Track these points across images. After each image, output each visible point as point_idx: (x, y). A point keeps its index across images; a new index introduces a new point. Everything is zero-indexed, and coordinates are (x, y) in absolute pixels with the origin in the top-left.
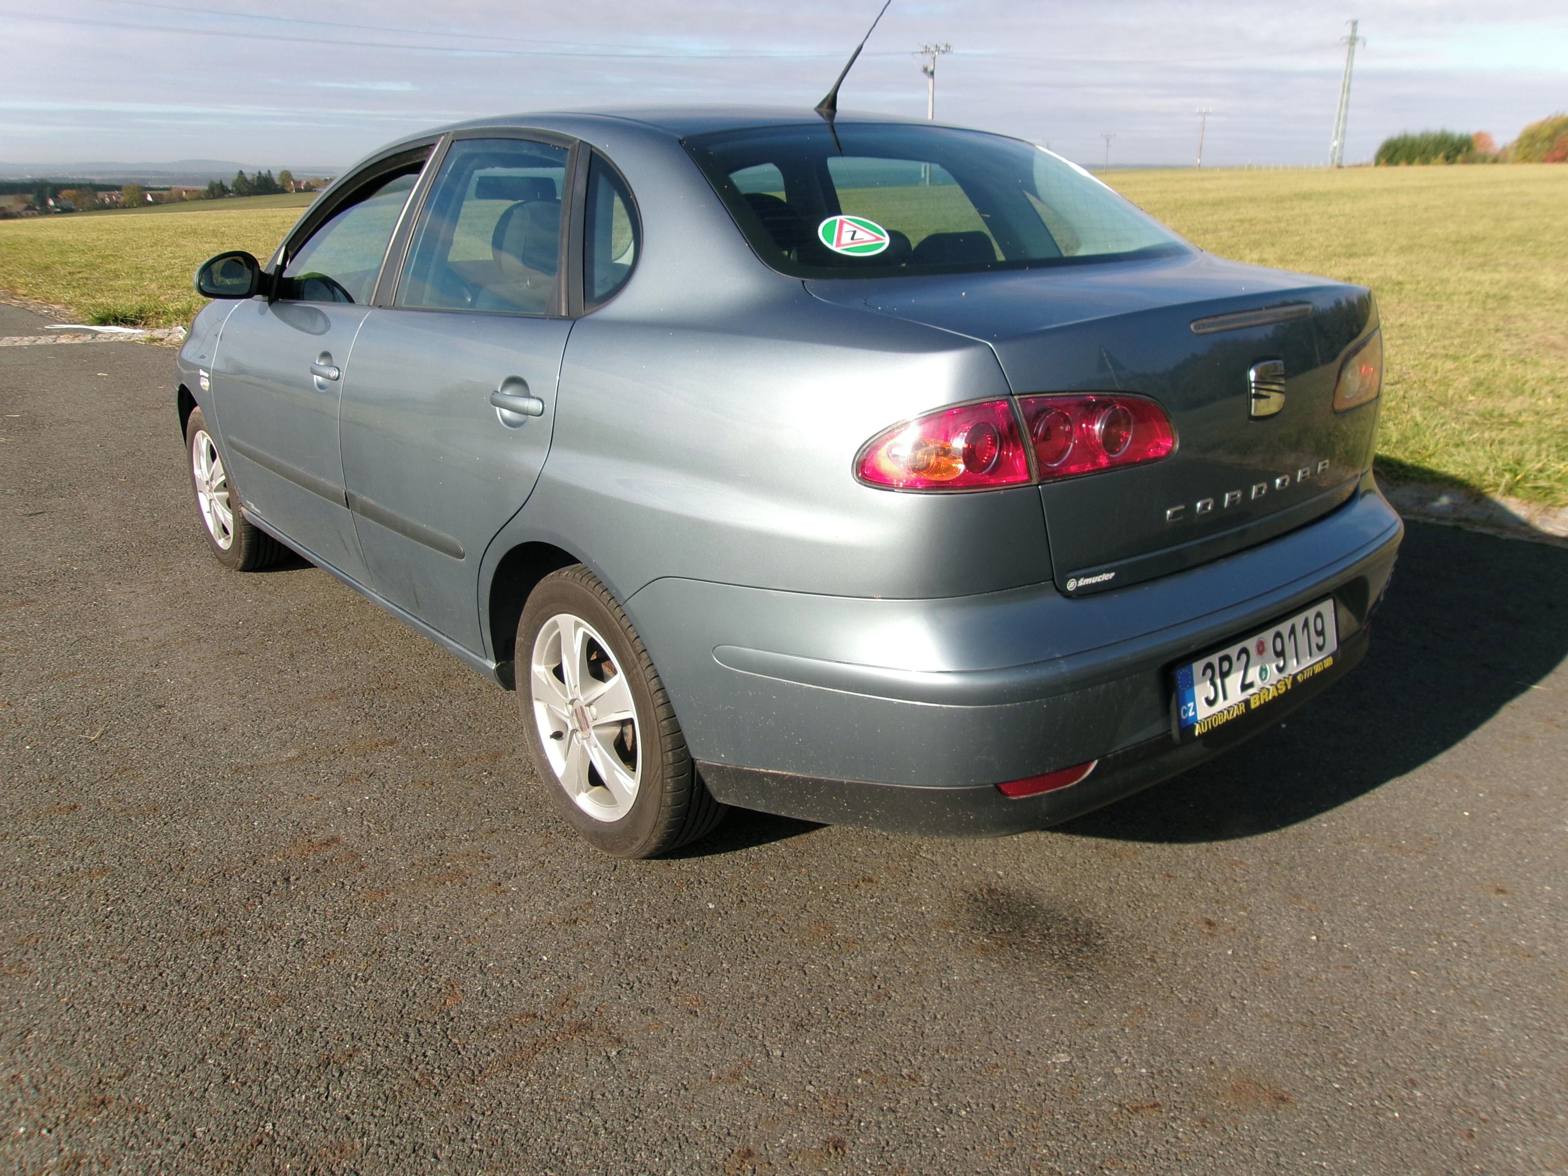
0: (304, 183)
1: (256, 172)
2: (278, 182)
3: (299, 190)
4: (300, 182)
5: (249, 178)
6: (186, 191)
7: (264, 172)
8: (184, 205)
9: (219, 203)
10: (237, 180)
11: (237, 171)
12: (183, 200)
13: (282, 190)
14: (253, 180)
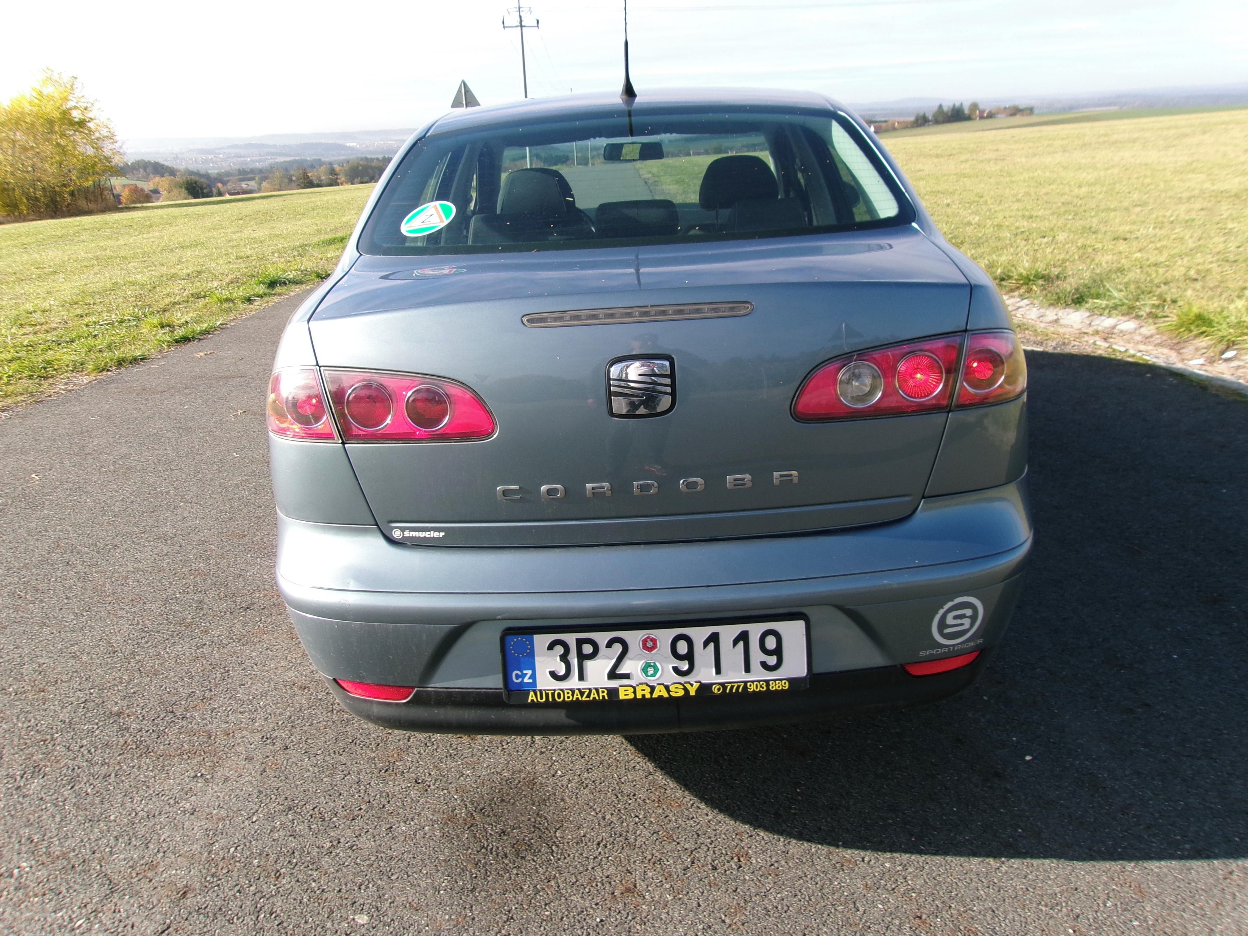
0: (987, 111)
1: (951, 105)
2: (967, 112)
3: (982, 117)
4: (984, 111)
5: (945, 109)
6: (898, 123)
7: (958, 104)
8: (894, 134)
9: (920, 130)
10: (937, 112)
11: (937, 104)
12: (894, 129)
13: (968, 118)
14: (948, 111)
